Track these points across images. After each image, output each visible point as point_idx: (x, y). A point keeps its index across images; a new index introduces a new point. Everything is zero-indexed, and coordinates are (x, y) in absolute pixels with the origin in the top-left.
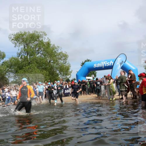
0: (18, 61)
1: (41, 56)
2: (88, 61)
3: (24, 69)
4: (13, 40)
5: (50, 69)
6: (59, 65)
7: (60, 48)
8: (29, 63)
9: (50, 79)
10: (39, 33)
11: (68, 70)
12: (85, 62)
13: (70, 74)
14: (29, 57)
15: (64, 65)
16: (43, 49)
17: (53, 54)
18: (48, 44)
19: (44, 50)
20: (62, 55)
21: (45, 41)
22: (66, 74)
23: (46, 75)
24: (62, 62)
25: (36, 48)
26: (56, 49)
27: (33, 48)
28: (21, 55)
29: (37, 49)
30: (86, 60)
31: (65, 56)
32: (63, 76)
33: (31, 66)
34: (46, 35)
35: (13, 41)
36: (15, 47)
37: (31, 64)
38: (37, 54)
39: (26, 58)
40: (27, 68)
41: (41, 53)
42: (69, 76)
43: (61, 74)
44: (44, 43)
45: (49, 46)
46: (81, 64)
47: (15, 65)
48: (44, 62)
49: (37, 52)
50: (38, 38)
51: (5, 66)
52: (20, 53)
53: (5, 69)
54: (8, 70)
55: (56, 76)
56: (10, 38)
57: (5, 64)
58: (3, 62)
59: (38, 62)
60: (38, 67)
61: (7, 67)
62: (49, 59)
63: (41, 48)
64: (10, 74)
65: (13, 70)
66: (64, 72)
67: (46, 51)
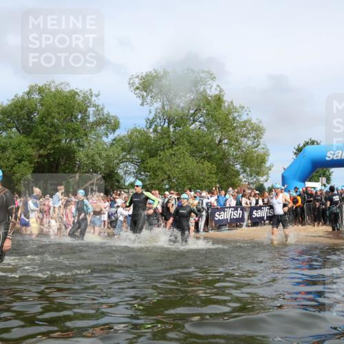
0: (148, 138)
1: (199, 128)
2: (313, 143)
3: (160, 156)
4: (137, 88)
5: (221, 159)
6: (242, 151)
7: (246, 111)
8: (173, 142)
9: (219, 182)
10: (198, 73)
11: (262, 162)
12: (304, 146)
13: (267, 174)
14: (172, 130)
15: (254, 150)
16: (205, 111)
17: (229, 124)
18: (219, 99)
19: (208, 115)
20: (250, 128)
21: (212, 92)
22: (258, 174)
23: (210, 173)
24: (250, 143)
25: (190, 109)
26: (236, 112)
27: (182, 109)
28: (156, 123)
29: (192, 112)
30: (307, 140)
31: (257, 131)
32: (251, 176)
33: (177, 150)
34: (213, 78)
35: (138, 91)
36: (142, 104)
37: (177, 145)
38: (192, 124)
39: (165, 132)
40: (168, 154)
41: (200, 122)
42: (265, 177)
43: (245, 171)
44: (209, 98)
45: (221, 106)
46: (295, 151)
47: (140, 146)
48: (207, 143)
49: (191, 118)
50: (195, 86)
51: (117, 147)
52: (153, 119)
53: (116, 155)
54: (124, 157)
55: (233, 175)
56: (131, 84)
57: (118, 143)
58: (114, 140)
59: (192, 141)
60: (192, 154)
61: (123, 150)
62: (219, 137)
63: (200, 110)
64: (127, 167)
65: (135, 157)
66: (252, 167)
67: (212, 117)
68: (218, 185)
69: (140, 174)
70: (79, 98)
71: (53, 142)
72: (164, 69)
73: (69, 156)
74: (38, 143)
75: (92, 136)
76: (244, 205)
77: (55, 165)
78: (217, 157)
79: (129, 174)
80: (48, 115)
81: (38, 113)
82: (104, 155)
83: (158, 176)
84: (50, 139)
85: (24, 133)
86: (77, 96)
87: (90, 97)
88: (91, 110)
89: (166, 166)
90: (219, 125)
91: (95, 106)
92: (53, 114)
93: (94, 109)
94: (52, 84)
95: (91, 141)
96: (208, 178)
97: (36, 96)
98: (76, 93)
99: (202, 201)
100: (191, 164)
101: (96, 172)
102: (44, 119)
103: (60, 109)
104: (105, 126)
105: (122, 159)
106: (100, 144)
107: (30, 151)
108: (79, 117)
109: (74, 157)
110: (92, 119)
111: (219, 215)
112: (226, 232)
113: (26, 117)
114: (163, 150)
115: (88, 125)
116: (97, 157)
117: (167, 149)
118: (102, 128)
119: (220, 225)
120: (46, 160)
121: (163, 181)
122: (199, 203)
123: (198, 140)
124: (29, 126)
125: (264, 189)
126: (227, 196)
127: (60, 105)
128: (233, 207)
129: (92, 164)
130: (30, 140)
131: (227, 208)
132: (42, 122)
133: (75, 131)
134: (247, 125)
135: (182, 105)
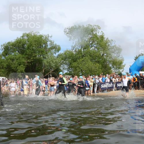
0: (72, 54)
1: (94, 49)
2: (142, 55)
3: (78, 61)
4: (68, 33)
5: (103, 62)
6: (112, 59)
7: (114, 42)
8: (83, 56)
9: (103, 72)
10: (93, 26)
11: (121, 63)
12: (139, 56)
13: (123, 68)
14: (82, 50)
15: (117, 58)
16: (96, 42)
17: (107, 47)
18: (102, 37)
19: (98, 44)
21: (99, 34)
22: (119, 68)
23: (99, 68)
24: (115, 55)
25: (90, 41)
26: (109, 42)
27: (87, 41)
28: (76, 48)
29: (91, 43)
30: (140, 54)
31: (119, 50)
32: (116, 69)
33: (85, 59)
34: (100, 28)
35: (68, 35)
36: (70, 40)
37: (85, 57)
38: (91, 48)
39: (80, 51)
40: (81, 60)
41: (94, 47)
42: (122, 70)
43: (114, 67)
44: (98, 37)
45: (103, 40)
46: (135, 58)
47: (69, 58)
48: (97, 55)
49: (91, 45)
50: (92, 32)
51: (60, 58)
52: (74, 46)
53: (60, 62)
54: (63, 62)
55: (109, 69)
56: (65, 32)
57: (60, 56)
58: (59, 55)
59: (91, 55)
60: (91, 60)
61: (62, 59)
62: (102, 53)
63: (94, 42)
64: (64, 66)
65: (67, 62)
66: (117, 65)
67: (99, 45)
68: (102, 73)
69: (69, 69)
70: (44, 38)
71: (33, 57)
72: (79, 25)
73: (40, 62)
74: (27, 57)
75: (49, 54)
76: (113, 81)
77: (34, 66)
78: (102, 61)
79: (65, 69)
80: (31, 45)
81: (27, 45)
82: (54, 62)
83: (77, 70)
84: (32, 55)
85: (21, 53)
86: (43, 37)
87: (48, 38)
88: (49, 43)
89: (80, 66)
90: (102, 48)
91: (50, 41)
92: (33, 45)
93: (50, 42)
94: (32, 33)
95: (49, 56)
96: (98, 70)
97: (26, 38)
98: (42, 36)
99: (96, 80)
100: (91, 65)
101: (51, 69)
102: (29, 47)
103: (36, 43)
104: (54, 50)
105: (62, 63)
106: (53, 57)
107: (24, 60)
108: (44, 46)
109: (42, 63)
110: (49, 47)
111: (103, 86)
112: (106, 93)
113: (22, 46)
114: (79, 59)
115: (47, 49)
116: (51, 62)
117: (81, 59)
118: (53, 50)
119: (103, 90)
120: (30, 64)
121: (79, 72)
122: (94, 81)
123: (94, 54)
124: (23, 50)
125: (122, 75)
126: (106, 78)
127: (35, 41)
128: (108, 82)
129: (49, 65)
130: (24, 56)
131: (106, 83)
132: (28, 48)
133: (42, 52)
134: (114, 48)
135: (86, 40)
